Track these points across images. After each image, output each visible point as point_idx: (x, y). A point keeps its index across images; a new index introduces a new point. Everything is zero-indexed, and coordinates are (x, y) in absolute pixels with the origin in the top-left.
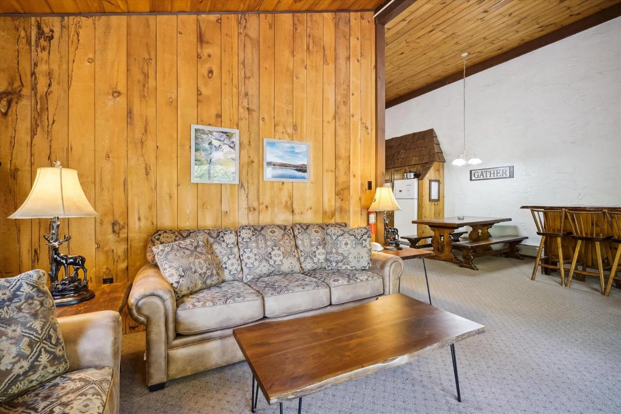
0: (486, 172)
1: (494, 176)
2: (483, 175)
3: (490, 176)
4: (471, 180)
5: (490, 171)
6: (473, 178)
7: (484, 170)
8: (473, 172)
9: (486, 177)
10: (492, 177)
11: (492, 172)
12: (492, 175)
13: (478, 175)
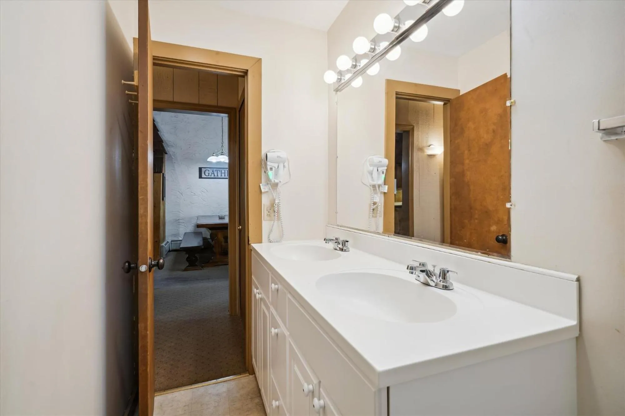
0: (217, 171)
1: (225, 176)
2: (214, 174)
3: (221, 176)
4: (200, 177)
5: (221, 171)
6: (203, 176)
7: (215, 169)
8: (203, 170)
9: (217, 176)
10: (223, 177)
11: (223, 171)
12: (223, 175)
13: (209, 174)
